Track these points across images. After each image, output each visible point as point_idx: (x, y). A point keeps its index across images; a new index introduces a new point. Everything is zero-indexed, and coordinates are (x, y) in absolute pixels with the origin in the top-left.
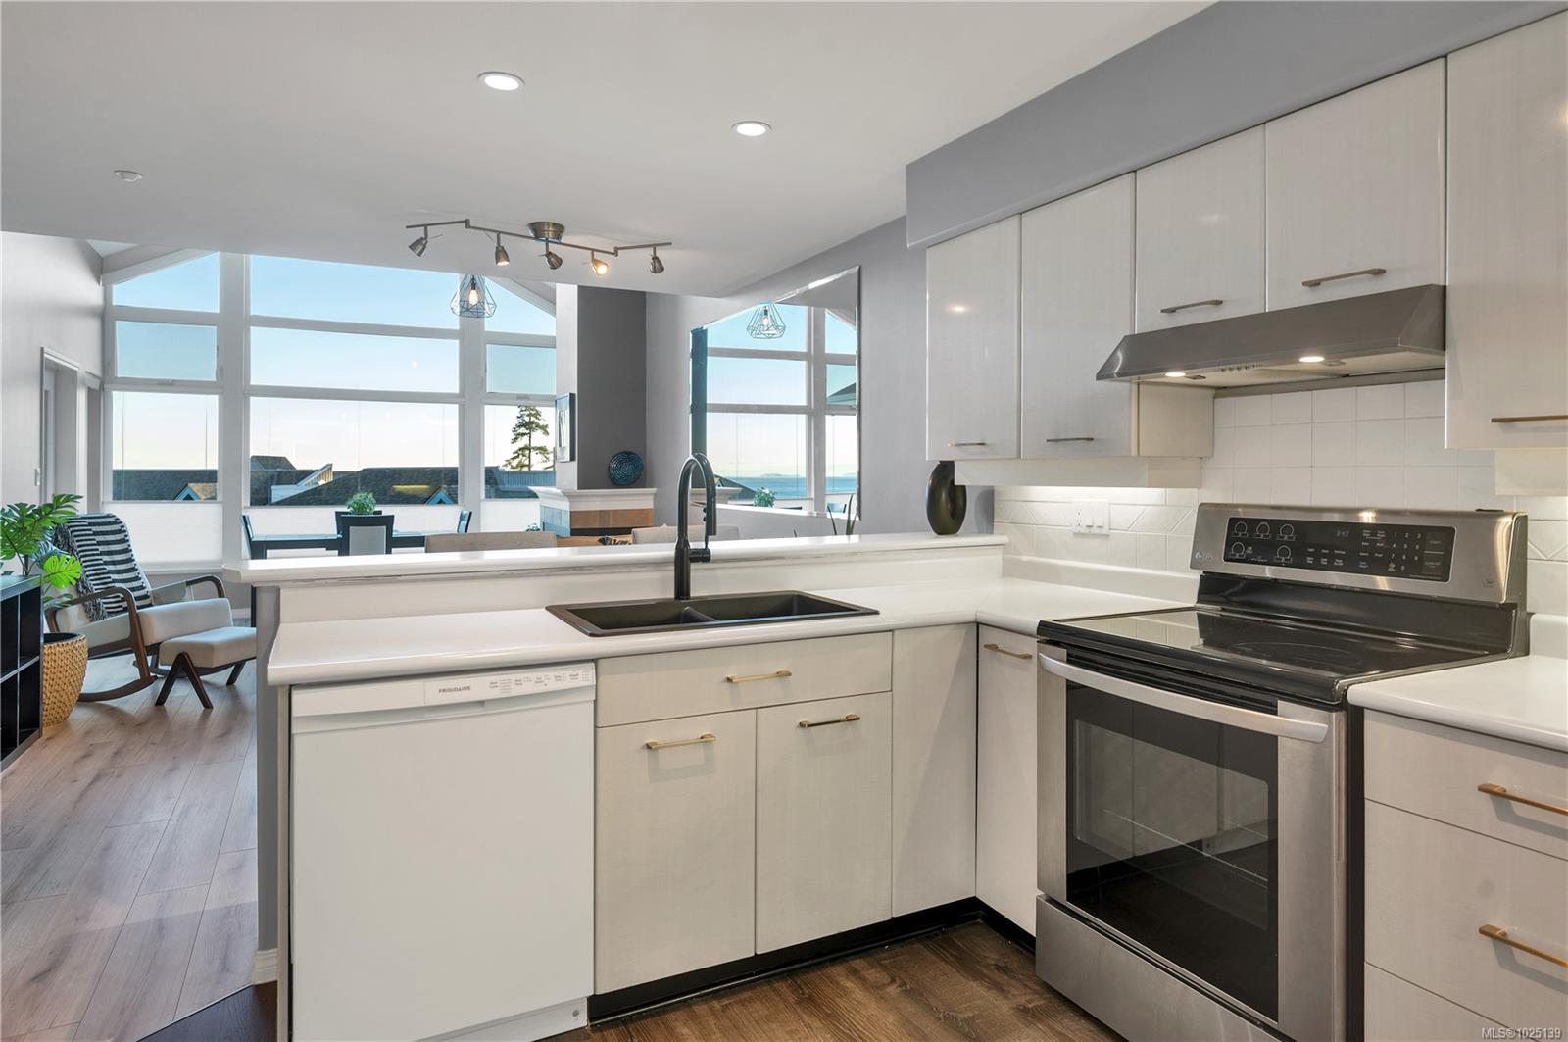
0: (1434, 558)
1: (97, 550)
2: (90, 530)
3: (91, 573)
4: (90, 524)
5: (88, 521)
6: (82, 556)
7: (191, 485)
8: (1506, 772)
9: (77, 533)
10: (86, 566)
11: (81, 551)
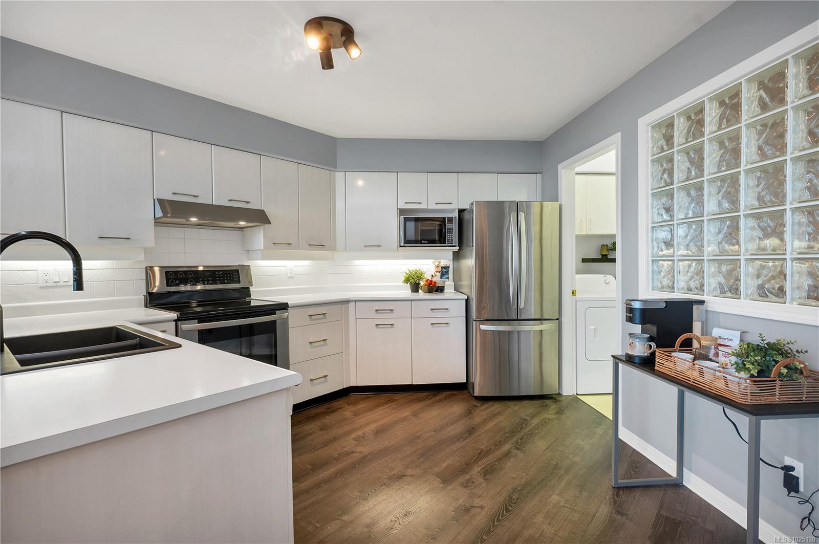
0: (236, 278)
8: (312, 311)
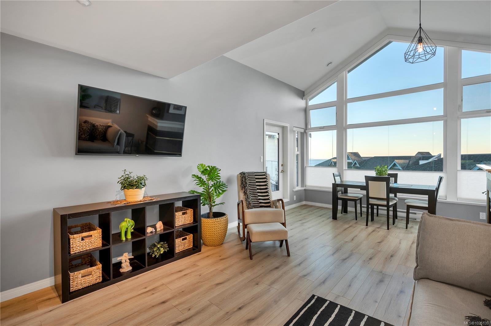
1: (256, 184)
2: (255, 177)
3: (252, 192)
4: (256, 175)
5: (255, 174)
6: (250, 186)
7: (395, 160)
9: (250, 178)
10: (250, 190)
11: (249, 184)
